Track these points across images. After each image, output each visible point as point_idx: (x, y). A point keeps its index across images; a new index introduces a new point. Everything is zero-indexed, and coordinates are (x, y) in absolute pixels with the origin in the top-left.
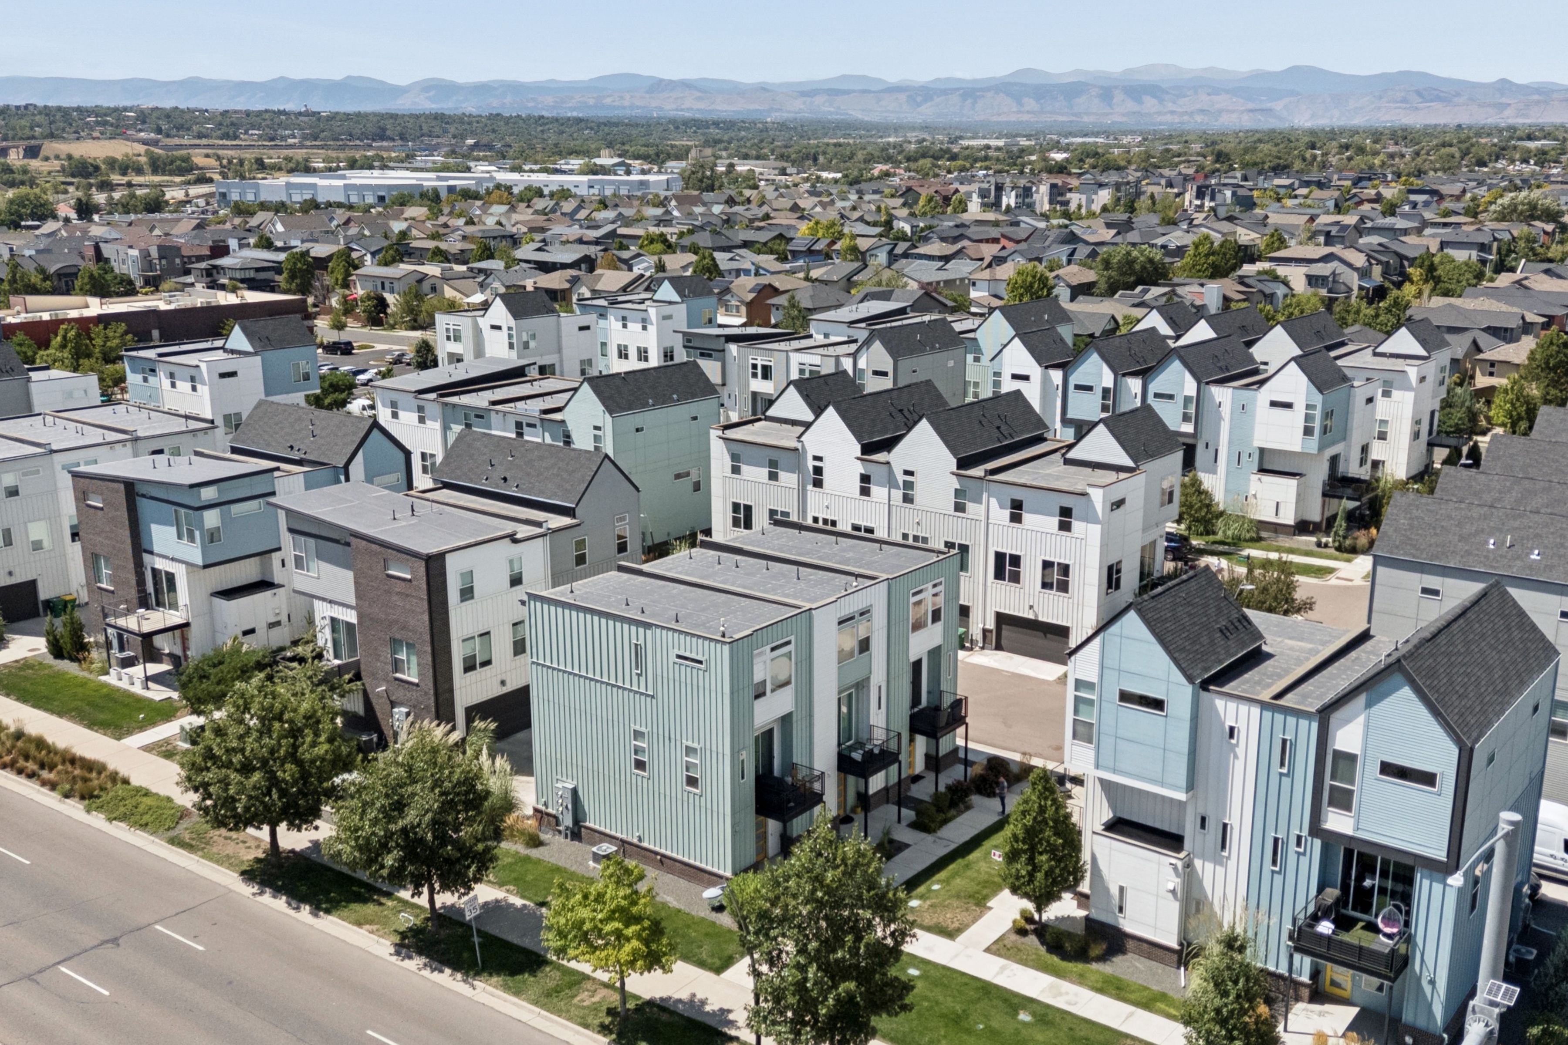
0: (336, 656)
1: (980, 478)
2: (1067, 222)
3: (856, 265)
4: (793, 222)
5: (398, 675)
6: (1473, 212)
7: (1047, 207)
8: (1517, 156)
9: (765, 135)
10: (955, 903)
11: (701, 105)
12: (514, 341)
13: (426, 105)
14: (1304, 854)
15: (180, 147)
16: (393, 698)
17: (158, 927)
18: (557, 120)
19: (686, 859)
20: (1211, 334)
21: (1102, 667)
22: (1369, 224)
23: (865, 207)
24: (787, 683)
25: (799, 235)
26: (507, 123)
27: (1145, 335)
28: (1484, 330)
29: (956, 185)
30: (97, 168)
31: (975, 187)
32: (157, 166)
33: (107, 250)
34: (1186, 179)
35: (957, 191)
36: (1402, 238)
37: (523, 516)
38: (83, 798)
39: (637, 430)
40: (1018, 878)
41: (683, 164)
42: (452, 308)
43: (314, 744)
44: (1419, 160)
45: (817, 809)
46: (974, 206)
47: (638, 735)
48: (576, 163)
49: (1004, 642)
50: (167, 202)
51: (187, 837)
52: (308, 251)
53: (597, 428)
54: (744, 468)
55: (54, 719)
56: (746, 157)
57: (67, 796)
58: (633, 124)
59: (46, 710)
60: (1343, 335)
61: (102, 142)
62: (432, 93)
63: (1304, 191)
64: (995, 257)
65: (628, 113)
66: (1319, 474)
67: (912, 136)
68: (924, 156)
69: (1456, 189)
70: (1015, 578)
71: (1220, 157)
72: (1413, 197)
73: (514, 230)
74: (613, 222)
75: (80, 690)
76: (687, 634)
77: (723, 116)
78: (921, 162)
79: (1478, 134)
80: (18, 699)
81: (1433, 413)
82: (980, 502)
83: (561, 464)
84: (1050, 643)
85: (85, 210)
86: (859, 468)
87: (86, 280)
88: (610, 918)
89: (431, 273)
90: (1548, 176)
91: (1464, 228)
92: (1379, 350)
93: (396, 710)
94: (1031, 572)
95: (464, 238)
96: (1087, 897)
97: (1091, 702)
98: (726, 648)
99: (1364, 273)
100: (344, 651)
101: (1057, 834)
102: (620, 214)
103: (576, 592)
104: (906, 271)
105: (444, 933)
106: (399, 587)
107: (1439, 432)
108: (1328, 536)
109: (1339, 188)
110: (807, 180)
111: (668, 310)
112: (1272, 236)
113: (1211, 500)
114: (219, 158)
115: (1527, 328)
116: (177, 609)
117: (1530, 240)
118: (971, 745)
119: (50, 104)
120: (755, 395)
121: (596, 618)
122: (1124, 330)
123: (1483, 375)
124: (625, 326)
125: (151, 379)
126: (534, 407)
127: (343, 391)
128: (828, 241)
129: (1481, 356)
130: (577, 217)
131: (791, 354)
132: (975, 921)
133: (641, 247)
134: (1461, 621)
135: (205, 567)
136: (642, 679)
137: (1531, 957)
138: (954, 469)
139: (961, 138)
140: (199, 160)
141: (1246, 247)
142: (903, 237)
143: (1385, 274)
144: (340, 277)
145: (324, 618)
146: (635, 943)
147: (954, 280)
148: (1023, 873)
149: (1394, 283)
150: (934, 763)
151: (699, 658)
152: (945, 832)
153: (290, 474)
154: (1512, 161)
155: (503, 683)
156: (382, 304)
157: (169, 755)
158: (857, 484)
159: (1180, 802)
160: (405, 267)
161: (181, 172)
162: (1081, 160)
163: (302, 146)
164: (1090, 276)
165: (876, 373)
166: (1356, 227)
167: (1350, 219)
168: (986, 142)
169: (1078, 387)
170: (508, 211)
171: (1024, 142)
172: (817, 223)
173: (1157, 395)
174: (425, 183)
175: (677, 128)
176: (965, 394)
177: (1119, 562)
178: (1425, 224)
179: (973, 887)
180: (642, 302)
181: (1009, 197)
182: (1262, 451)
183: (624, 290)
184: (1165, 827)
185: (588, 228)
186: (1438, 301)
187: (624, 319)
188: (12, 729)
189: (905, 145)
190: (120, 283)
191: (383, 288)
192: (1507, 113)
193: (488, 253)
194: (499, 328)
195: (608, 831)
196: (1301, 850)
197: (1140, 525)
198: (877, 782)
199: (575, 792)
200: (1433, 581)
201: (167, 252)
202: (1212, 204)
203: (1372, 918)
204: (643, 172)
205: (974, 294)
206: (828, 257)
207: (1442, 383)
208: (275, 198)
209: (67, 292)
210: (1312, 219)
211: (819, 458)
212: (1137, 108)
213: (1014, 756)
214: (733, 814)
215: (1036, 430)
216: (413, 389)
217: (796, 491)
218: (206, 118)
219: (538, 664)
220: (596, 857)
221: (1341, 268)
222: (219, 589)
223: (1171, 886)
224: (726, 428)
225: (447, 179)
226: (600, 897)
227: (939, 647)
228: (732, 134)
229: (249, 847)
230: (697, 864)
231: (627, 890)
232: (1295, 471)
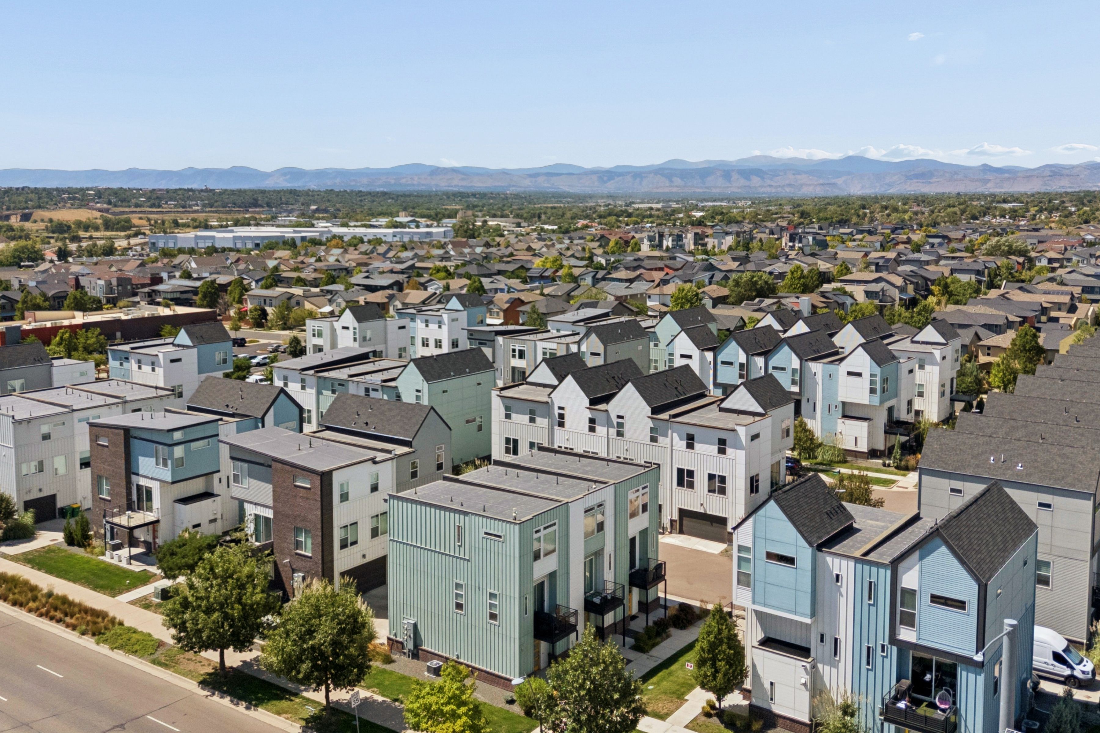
0: (257, 541)
1: (666, 420)
2: (707, 257)
3: (573, 285)
4: (529, 258)
5: (298, 551)
6: (971, 250)
7: (692, 247)
8: (997, 213)
9: (505, 202)
10: (664, 697)
11: (464, 183)
12: (357, 336)
13: (284, 184)
14: (887, 657)
15: (124, 213)
16: (294, 567)
17: (149, 717)
18: (370, 193)
19: (488, 670)
20: (805, 329)
21: (755, 537)
22: (904, 258)
23: (575, 248)
24: (554, 551)
25: (535, 266)
26: (337, 196)
27: (765, 330)
28: (982, 326)
29: (632, 234)
30: (69, 227)
31: (645, 235)
32: (108, 226)
33: (83, 281)
34: (782, 229)
35: (633, 237)
36: (926, 267)
37: (379, 447)
38: (94, 635)
39: (444, 392)
40: (705, 677)
41: (454, 221)
42: (312, 315)
43: (253, 594)
44: (934, 215)
45: (573, 636)
46: (645, 247)
47: (458, 586)
48: (383, 221)
49: (684, 529)
50: (116, 249)
51: (163, 659)
52: (215, 280)
53: (418, 391)
54: (513, 415)
55: (71, 584)
56: (494, 216)
57: (83, 634)
58: (420, 195)
59: (65, 579)
60: (892, 330)
61: (72, 211)
62: (288, 177)
63: (860, 236)
64: (661, 280)
65: (417, 188)
66: (881, 419)
67: (601, 202)
68: (610, 215)
69: (959, 234)
70: (691, 485)
71: (803, 214)
72: (931, 240)
73: (347, 265)
74: (412, 259)
75: (86, 566)
76: (491, 518)
77: (478, 190)
78: (610, 218)
79: (972, 199)
80: (46, 572)
81: (952, 380)
82: (667, 436)
83: (403, 413)
84: (716, 528)
85: (63, 254)
86: (588, 414)
87: (72, 300)
88: (448, 703)
89: (296, 294)
90: (1018, 226)
91: (965, 260)
92: (915, 339)
93: (295, 575)
94: (701, 481)
95: (315, 270)
96: (749, 691)
97: (748, 560)
98: (517, 527)
99: (902, 290)
100: (262, 536)
101: (730, 648)
102: (416, 254)
103: (418, 494)
104: (605, 289)
105: (334, 719)
106: (303, 492)
107: (957, 392)
108: (890, 459)
109: (883, 234)
110: (535, 230)
111: (455, 315)
112: (841, 266)
113: (813, 436)
114: (149, 220)
115: (1010, 325)
116: (151, 511)
117: (1009, 268)
118: (669, 597)
119: (38, 186)
120: (514, 369)
121: (433, 510)
122: (749, 327)
123: (984, 355)
124: (427, 326)
125: (125, 364)
126: (377, 378)
127: (244, 370)
128: (553, 270)
129: (981, 343)
130: (388, 255)
131: (538, 343)
132: (677, 708)
133: (431, 275)
134: (974, 506)
135: (173, 483)
136: (462, 549)
137: (1036, 727)
138: (650, 414)
139: (633, 203)
140: (135, 221)
141: (824, 273)
142: (601, 267)
143: (916, 290)
144: (236, 297)
145: (250, 515)
146: (464, 719)
147: (637, 295)
148: (709, 674)
149: (922, 296)
150: (645, 607)
151: (499, 534)
152: (654, 652)
153: (228, 422)
154: (995, 217)
155: (364, 556)
156: (264, 314)
157: (147, 606)
158: (587, 424)
159: (807, 624)
160: (279, 290)
161: (124, 229)
162: (713, 217)
163: (203, 212)
164: (725, 292)
165: (592, 354)
166: (895, 259)
167: (891, 255)
168: (650, 205)
169: (723, 363)
170: (342, 253)
171: (674, 205)
172: (546, 258)
173: (774, 368)
174: (287, 235)
175: (448, 198)
176: (649, 368)
177: (757, 475)
178: (940, 258)
179: (674, 687)
180: (438, 310)
181: (668, 241)
182: (844, 403)
183: (424, 302)
184: (798, 643)
185: (397, 263)
186: (951, 308)
187: (427, 321)
188: (45, 591)
189: (597, 208)
190: (93, 302)
191: (265, 303)
192: (989, 185)
193: (332, 280)
194: (347, 328)
195: (437, 652)
196: (885, 654)
197: (769, 451)
198: (609, 619)
199: (415, 626)
200: (957, 484)
201: (123, 281)
202: (800, 245)
203: (932, 700)
204: (428, 226)
205: (649, 303)
206: (554, 280)
207: (957, 360)
208: (187, 245)
209: (59, 308)
210: (866, 255)
211: (562, 408)
212: (747, 183)
213: (696, 604)
214: (520, 638)
215: (700, 389)
216: (299, 368)
217: (547, 430)
218: (140, 194)
219: (394, 541)
220: (429, 669)
221: (887, 287)
222: (179, 498)
223: (803, 681)
224: (502, 389)
225: (300, 232)
226: (441, 689)
227: (647, 529)
228: (484, 201)
229: (204, 665)
230: (496, 672)
231: (459, 684)
232: (866, 417)
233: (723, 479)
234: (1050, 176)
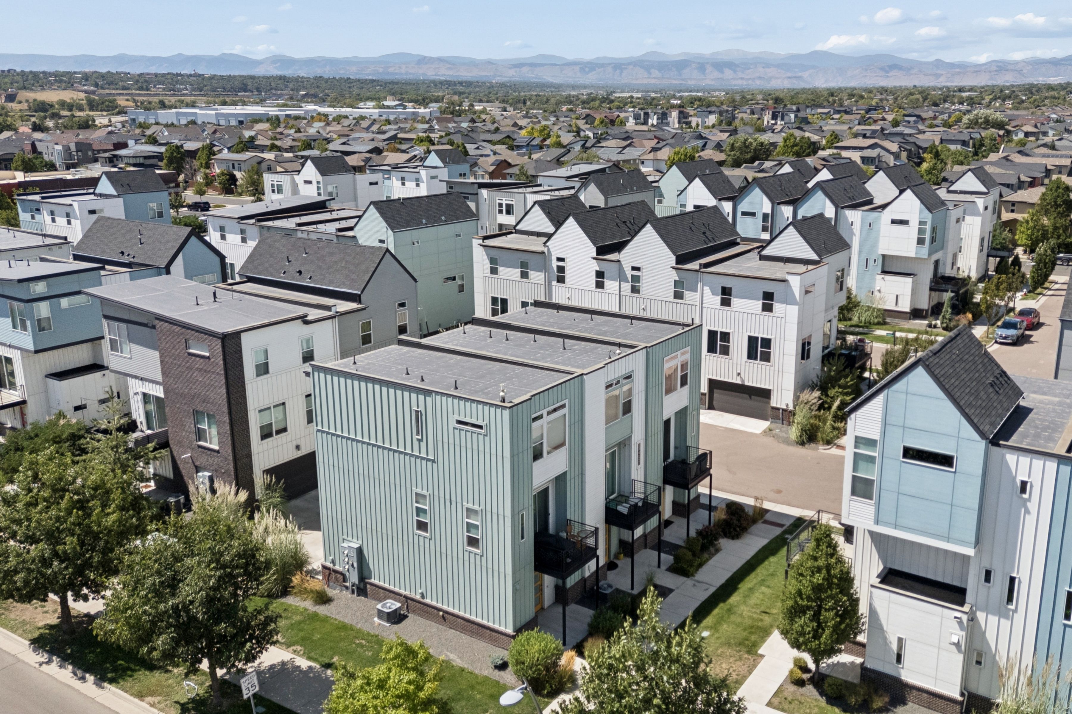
0: (149, 427)
1: (696, 271)
3: (563, 151)
5: (201, 443)
8: (956, 101)
9: (491, 90)
10: (729, 652)
12: (322, 189)
13: (274, 71)
15: (110, 94)
16: (198, 464)
18: (359, 80)
19: (467, 616)
20: (832, 176)
21: (885, 424)
22: (888, 131)
23: (562, 124)
24: (562, 445)
25: (520, 137)
26: (326, 82)
29: (617, 114)
30: (52, 107)
31: (629, 115)
32: (92, 106)
33: (40, 147)
34: (761, 110)
35: (618, 116)
37: (315, 302)
39: (414, 243)
40: (802, 634)
41: (440, 104)
45: (591, 562)
46: (631, 122)
47: (419, 497)
48: (370, 104)
49: (716, 403)
50: (95, 125)
52: (182, 146)
53: (381, 241)
54: (501, 269)
56: (481, 101)
58: (407, 83)
61: (58, 92)
62: (279, 64)
63: (837, 116)
64: (653, 148)
65: (405, 77)
66: (927, 276)
67: (585, 92)
68: (592, 101)
69: (930, 114)
70: (725, 351)
71: (777, 100)
72: (907, 119)
73: (328, 136)
74: (395, 131)
76: (467, 400)
77: (465, 79)
78: (592, 104)
81: (990, 233)
82: (696, 291)
83: (348, 258)
84: (755, 403)
85: (38, 128)
86: (595, 266)
87: (19, 162)
89: (268, 158)
92: (952, 188)
93: (200, 474)
94: (739, 346)
95: (293, 140)
96: (864, 646)
97: (871, 460)
98: (506, 413)
99: (897, 156)
100: (155, 422)
102: (399, 127)
103: (359, 364)
104: (596, 153)
106: (199, 363)
107: (992, 246)
108: (937, 319)
109: (858, 114)
111: (434, 172)
112: (830, 136)
114: (135, 101)
115: (1020, 185)
116: (15, 389)
118: (714, 493)
119: (26, 70)
120: (501, 226)
121: (377, 387)
123: (1007, 211)
124: (403, 184)
125: (37, 216)
126: (331, 228)
128: (540, 140)
129: (1005, 199)
130: (372, 129)
131: (528, 195)
132: (750, 670)
133: (414, 143)
135: (38, 352)
136: (423, 445)
138: (674, 264)
139: (614, 92)
140: (122, 102)
141: (815, 142)
143: (909, 157)
144: (204, 162)
145: (136, 393)
147: (630, 160)
149: (915, 163)
150: (682, 509)
151: (479, 423)
152: (702, 575)
153: (116, 273)
154: (954, 104)
155: (298, 447)
156: (233, 179)
158: (593, 279)
159: (966, 556)
160: (249, 154)
161: (108, 109)
162: (692, 103)
163: (191, 95)
164: (722, 156)
166: (880, 133)
168: (630, 94)
169: (744, 214)
170: (326, 125)
171: (653, 95)
172: (533, 131)
173: (805, 217)
174: (271, 113)
175: (436, 85)
177: (810, 336)
178: (923, 131)
179: (740, 634)
180: (416, 167)
181: (653, 120)
182: (884, 256)
184: (945, 580)
185: (379, 134)
187: (403, 179)
189: (580, 96)
190: (45, 164)
191: (234, 167)
192: (941, 79)
193: (309, 147)
194: (310, 182)
195: (392, 588)
197: (823, 307)
199: (360, 551)
201: (83, 148)
202: (782, 123)
204: (414, 108)
205: (643, 170)
206: (541, 148)
207: (994, 212)
208: (167, 120)
210: (850, 128)
211: (562, 260)
212: (720, 76)
213: (749, 501)
214: (514, 573)
215: (732, 236)
216: (237, 216)
217: (543, 287)
218: (128, 78)
219: (323, 432)
220: (380, 614)
221: (883, 153)
222: (54, 371)
223: (955, 639)
224: (485, 238)
225: (285, 111)
226: (382, 685)
227: (686, 408)
228: (470, 89)
229: (46, 612)
230: (479, 620)
231: (413, 676)
232: (909, 272)
233: (767, 343)
234: (996, 71)
